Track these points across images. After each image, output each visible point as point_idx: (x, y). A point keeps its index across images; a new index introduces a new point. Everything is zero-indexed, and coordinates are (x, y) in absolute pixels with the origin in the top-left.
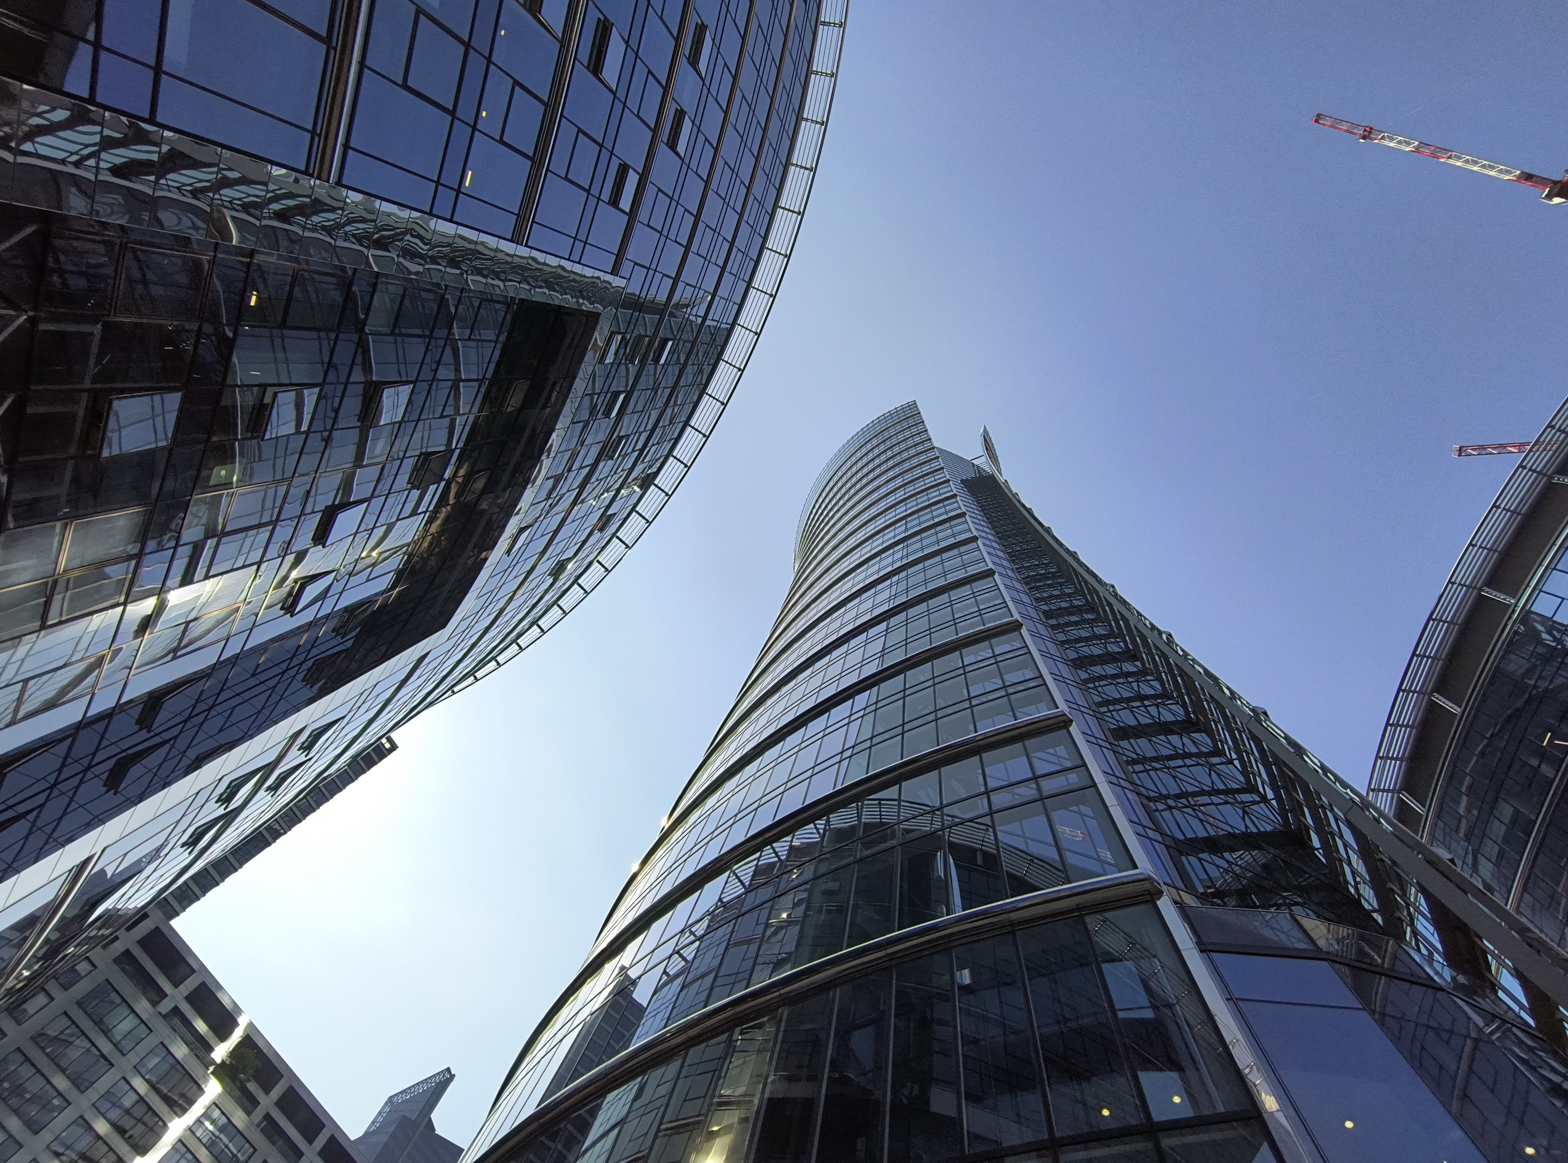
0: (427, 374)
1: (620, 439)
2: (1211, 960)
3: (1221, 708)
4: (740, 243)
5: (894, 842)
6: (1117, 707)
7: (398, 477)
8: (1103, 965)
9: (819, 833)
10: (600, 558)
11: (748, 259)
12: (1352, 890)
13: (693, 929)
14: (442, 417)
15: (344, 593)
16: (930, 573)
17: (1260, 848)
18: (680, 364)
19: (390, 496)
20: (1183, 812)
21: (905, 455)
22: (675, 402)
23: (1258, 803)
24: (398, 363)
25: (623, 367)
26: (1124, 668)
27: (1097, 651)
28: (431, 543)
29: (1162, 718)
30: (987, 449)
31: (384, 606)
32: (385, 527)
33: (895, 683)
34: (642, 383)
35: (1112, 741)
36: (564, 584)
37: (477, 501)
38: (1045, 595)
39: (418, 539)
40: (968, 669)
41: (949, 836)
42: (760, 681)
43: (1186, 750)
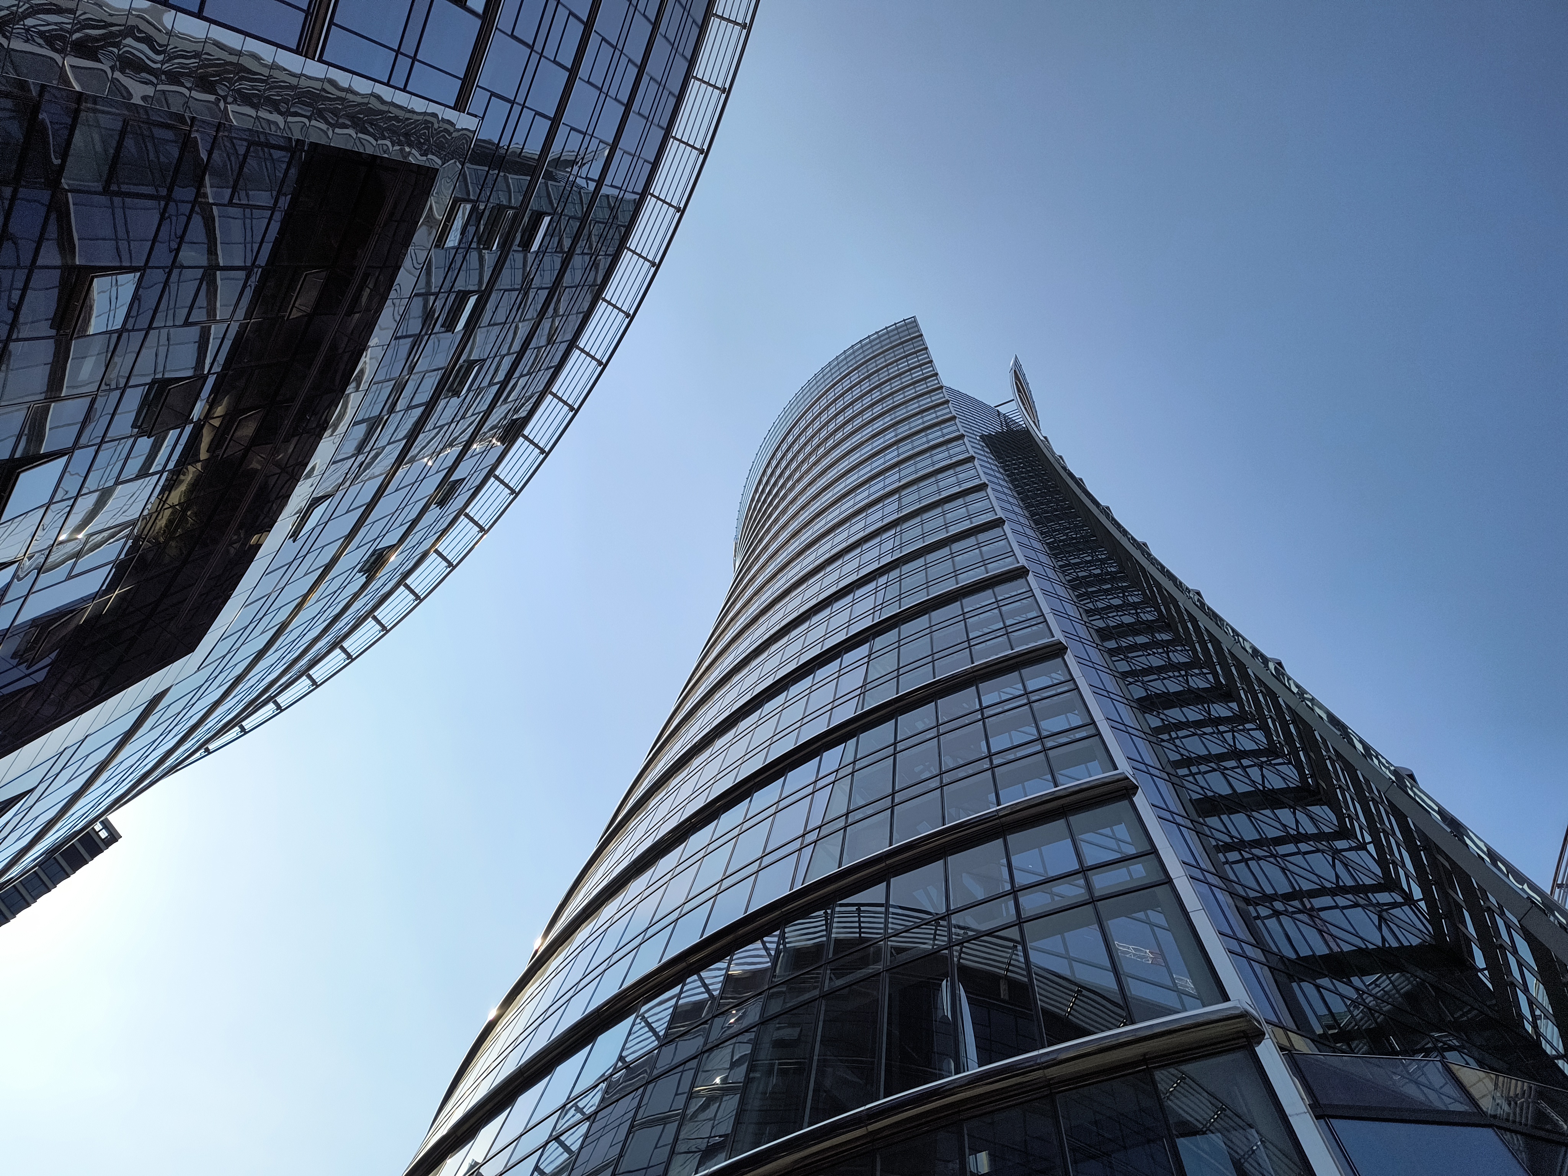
0: (161, 256)
1: (471, 364)
2: (1331, 1130)
3: (1350, 769)
4: (654, 67)
5: (879, 967)
6: (1203, 768)
7: (116, 417)
8: (1177, 1140)
9: (769, 955)
10: (440, 547)
11: (666, 93)
12: (1529, 1029)
13: (581, 1105)
14: (187, 323)
15: (31, 597)
16: (934, 572)
17: (1401, 970)
18: (562, 252)
19: (104, 446)
20: (1294, 919)
21: (899, 398)
22: (556, 310)
23: (1400, 905)
24: (117, 239)
25: (474, 256)
26: (1213, 712)
27: (1174, 687)
28: (170, 521)
29: (1267, 784)
30: (1019, 391)
31: (96, 617)
32: (97, 494)
33: (882, 734)
34: (506, 279)
35: (1195, 817)
36: (384, 585)
37: (245, 456)
38: (1100, 605)
39: (150, 515)
40: (987, 712)
41: (960, 958)
42: (683, 730)
43: (1301, 830)
